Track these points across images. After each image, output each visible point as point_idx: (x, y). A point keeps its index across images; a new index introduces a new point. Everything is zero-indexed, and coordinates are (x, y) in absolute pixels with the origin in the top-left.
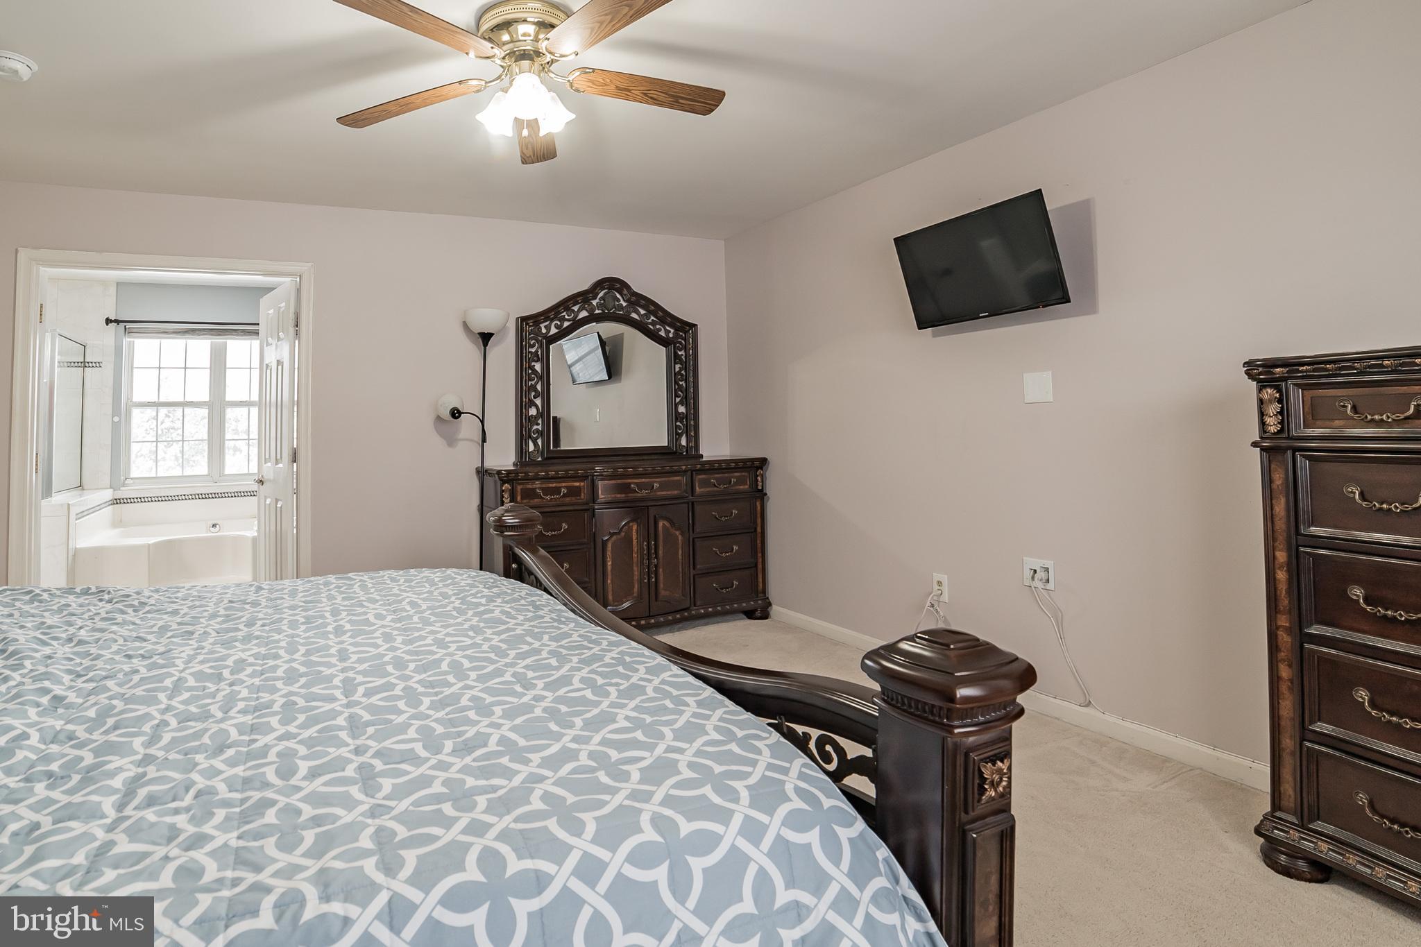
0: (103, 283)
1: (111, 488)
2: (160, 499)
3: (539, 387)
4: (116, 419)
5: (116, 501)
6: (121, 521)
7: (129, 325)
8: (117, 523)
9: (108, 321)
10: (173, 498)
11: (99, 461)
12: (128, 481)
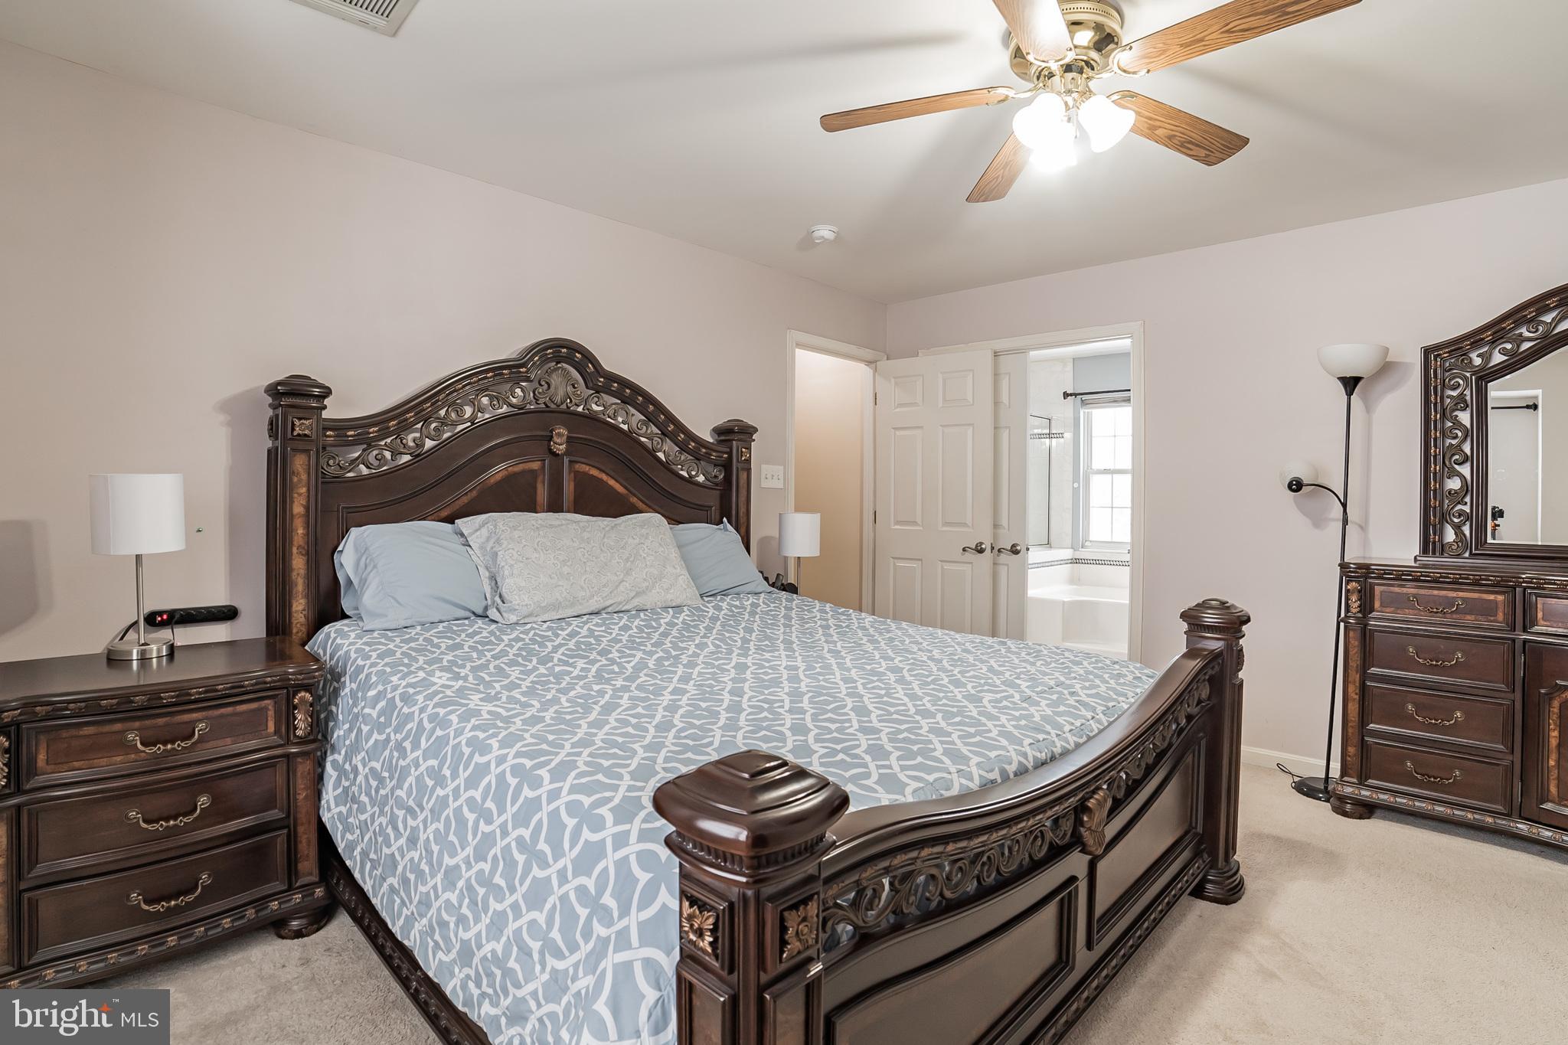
0: (1061, 360)
1: (1072, 548)
2: (1112, 563)
3: (1467, 448)
4: (1076, 485)
5: (1076, 561)
6: (1079, 580)
7: (1085, 397)
8: (1074, 580)
9: (1066, 395)
10: (1124, 564)
11: (1062, 524)
12: (1087, 544)
